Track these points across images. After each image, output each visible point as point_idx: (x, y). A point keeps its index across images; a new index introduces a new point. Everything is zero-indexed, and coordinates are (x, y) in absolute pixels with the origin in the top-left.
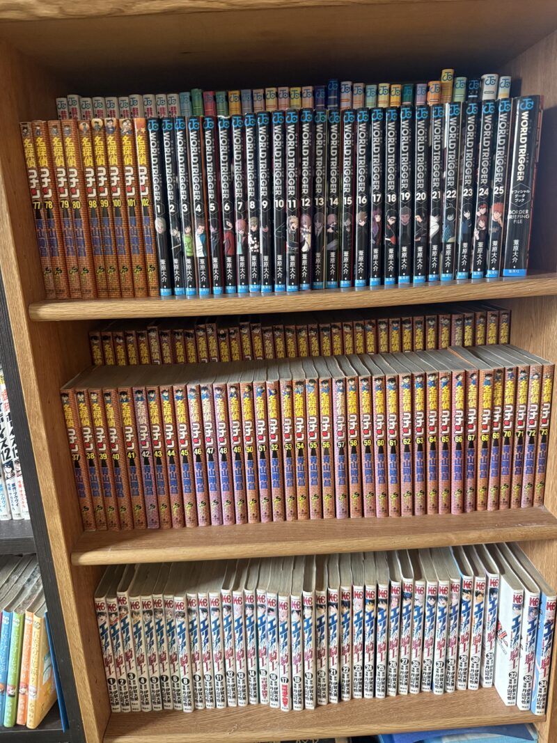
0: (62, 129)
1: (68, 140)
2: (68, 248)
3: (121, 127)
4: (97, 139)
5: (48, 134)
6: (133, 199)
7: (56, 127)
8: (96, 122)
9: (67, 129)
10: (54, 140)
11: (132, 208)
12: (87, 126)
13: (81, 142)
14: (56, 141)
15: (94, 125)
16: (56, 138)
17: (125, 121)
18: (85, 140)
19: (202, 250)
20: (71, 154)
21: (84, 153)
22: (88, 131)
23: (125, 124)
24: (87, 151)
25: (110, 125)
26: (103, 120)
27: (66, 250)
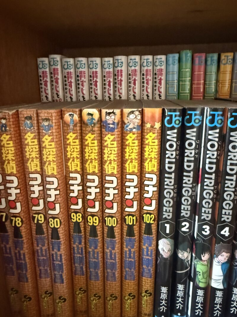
0: (38, 122)
1: (47, 139)
2: (40, 270)
3: (126, 121)
4: (90, 138)
5: (19, 127)
6: (133, 216)
7: (30, 118)
8: (89, 114)
9: (46, 124)
10: (26, 137)
11: (130, 227)
12: (76, 117)
13: (66, 139)
14: (29, 137)
15: (86, 118)
16: (29, 134)
17: (132, 112)
18: (71, 137)
19: (221, 281)
20: (51, 158)
21: (69, 153)
22: (75, 125)
23: (132, 116)
24: (73, 150)
25: (110, 119)
26: (100, 112)
27: (38, 272)
